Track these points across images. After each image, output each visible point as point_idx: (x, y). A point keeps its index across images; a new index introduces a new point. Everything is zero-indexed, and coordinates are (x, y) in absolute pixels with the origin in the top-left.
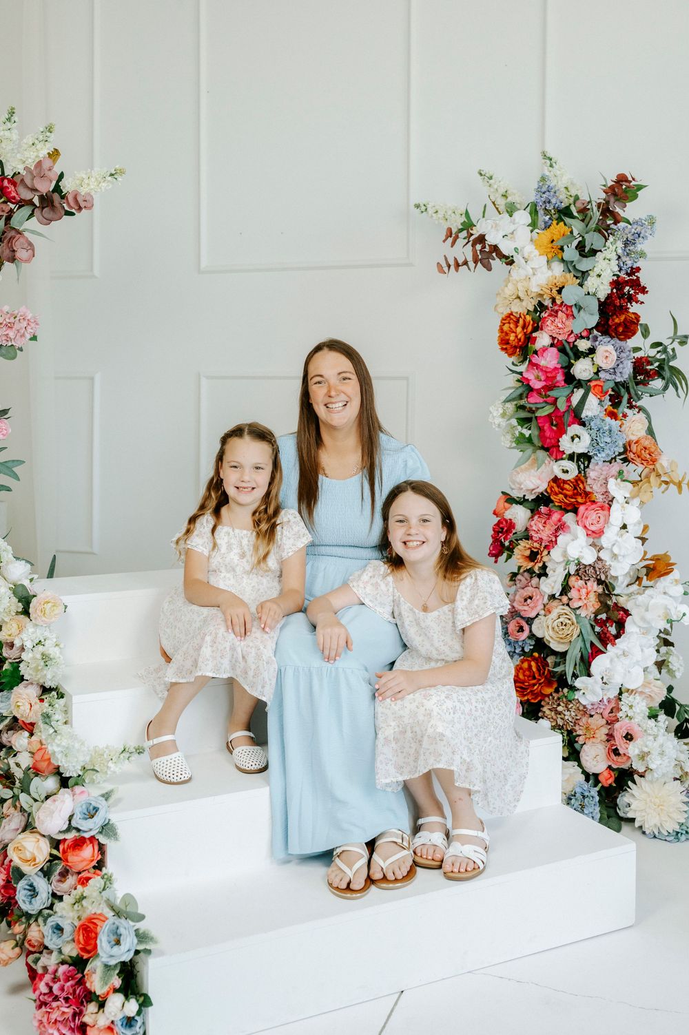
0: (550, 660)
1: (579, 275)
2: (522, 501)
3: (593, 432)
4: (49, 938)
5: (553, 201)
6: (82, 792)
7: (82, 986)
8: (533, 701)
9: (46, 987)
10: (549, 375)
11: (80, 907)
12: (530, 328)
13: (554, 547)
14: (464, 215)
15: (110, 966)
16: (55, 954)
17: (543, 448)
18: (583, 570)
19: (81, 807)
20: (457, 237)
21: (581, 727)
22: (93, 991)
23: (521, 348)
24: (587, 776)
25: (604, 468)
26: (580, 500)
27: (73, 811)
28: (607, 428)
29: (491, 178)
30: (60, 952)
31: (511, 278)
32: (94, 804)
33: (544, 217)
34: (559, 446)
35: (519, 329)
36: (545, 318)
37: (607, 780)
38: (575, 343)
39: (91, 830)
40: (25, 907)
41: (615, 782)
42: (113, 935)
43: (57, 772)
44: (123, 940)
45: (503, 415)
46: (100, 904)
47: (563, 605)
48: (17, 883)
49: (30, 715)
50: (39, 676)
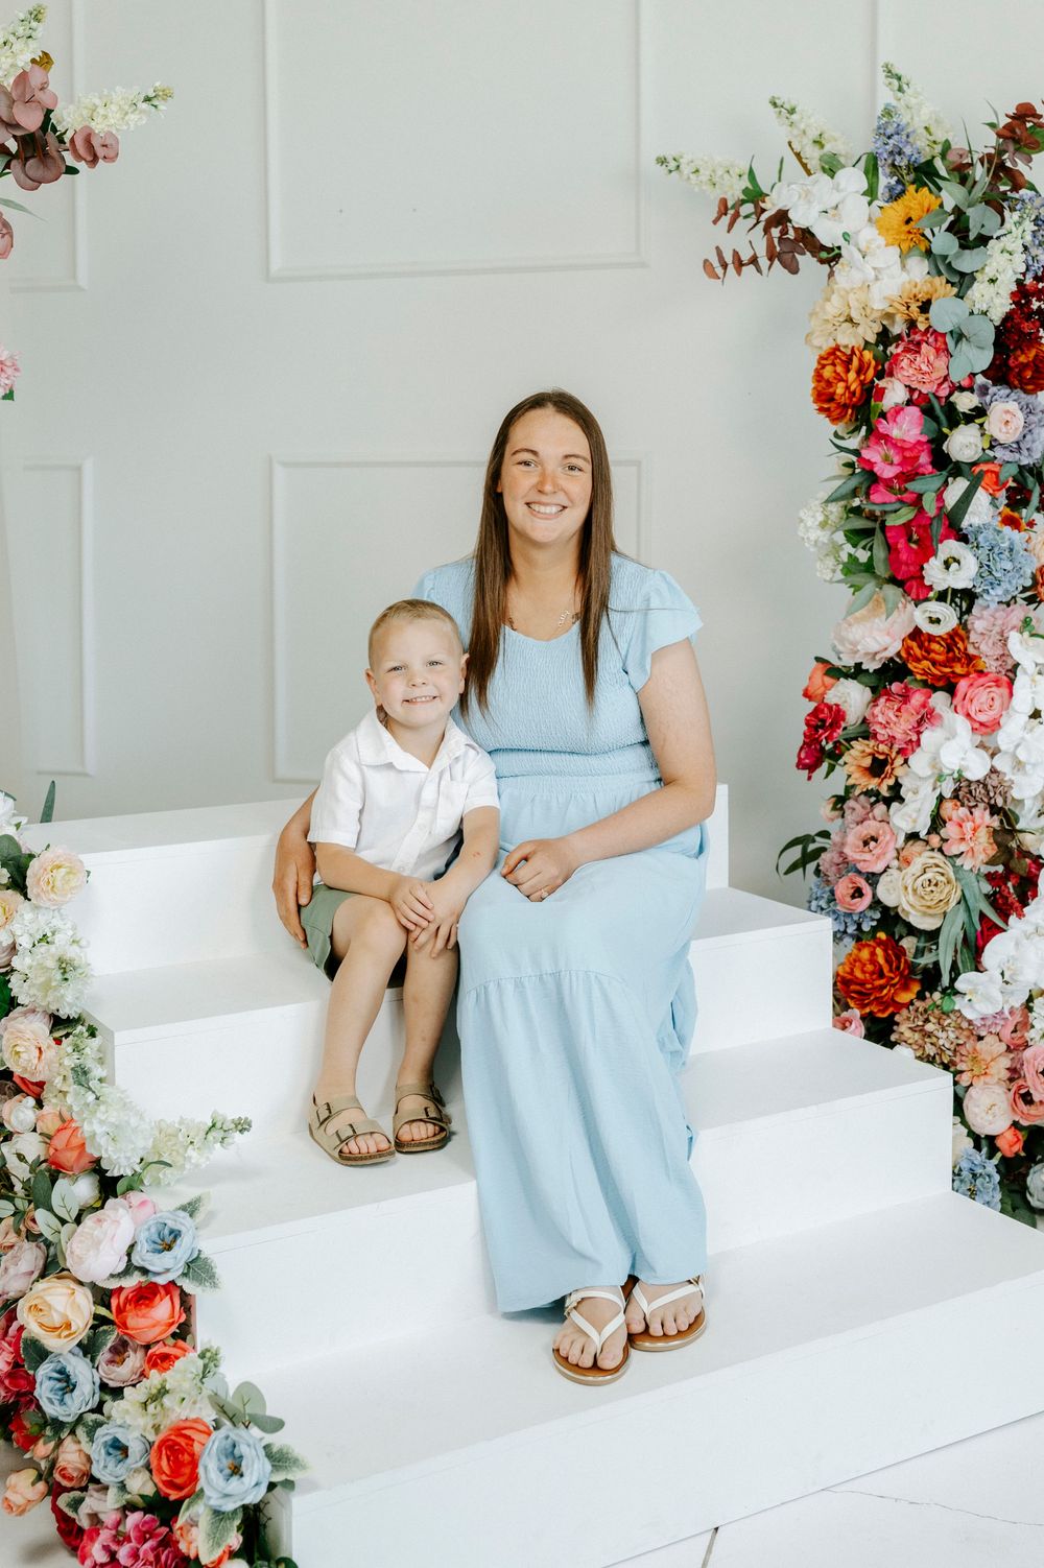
0: (909, 944)
1: (956, 279)
2: (857, 672)
3: (983, 553)
4: (102, 1464)
5: (908, 150)
6: (143, 1203)
7: (169, 1549)
8: (880, 1015)
9: (103, 1552)
10: (908, 454)
11: (159, 1408)
12: (871, 373)
13: (913, 751)
14: (746, 177)
15: (224, 1513)
16: (112, 1492)
17: (893, 580)
18: (966, 790)
19: (149, 1229)
20: (737, 215)
21: (963, 1058)
22: (192, 1556)
23: (854, 407)
24: (977, 1140)
25: (997, 615)
26: (959, 670)
27: (134, 1238)
28: (1006, 545)
29: (792, 111)
30: (123, 1487)
31: (836, 287)
32: (171, 1224)
33: (889, 180)
34: (923, 577)
35: (852, 375)
36: (898, 355)
37: (1011, 1146)
38: (952, 399)
39: (168, 1270)
40: (51, 1410)
41: (1024, 1148)
42: (227, 1457)
43: (97, 1168)
44: (247, 1466)
45: (823, 525)
46: (195, 1403)
47: (933, 850)
48: (36, 1368)
49: (40, 1068)
50: (50, 999)
